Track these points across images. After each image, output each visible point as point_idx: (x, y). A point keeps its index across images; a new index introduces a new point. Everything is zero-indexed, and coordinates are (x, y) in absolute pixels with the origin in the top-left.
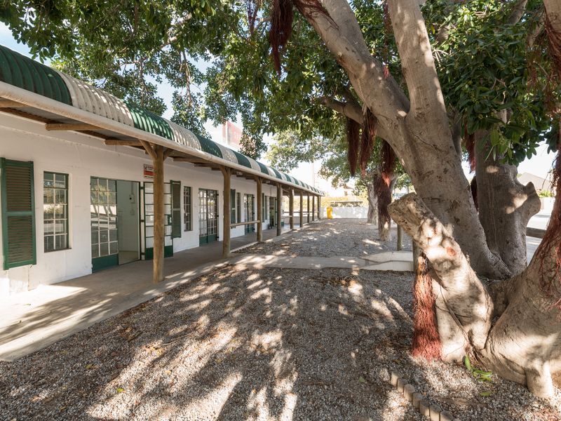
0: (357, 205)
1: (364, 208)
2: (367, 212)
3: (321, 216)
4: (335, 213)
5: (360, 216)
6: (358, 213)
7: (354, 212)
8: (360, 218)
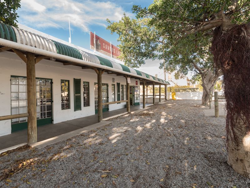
0: (194, 91)
1: (199, 93)
2: (201, 96)
3: (167, 98)
4: (178, 96)
5: (196, 98)
6: (195, 96)
7: (192, 96)
8: (196, 99)
